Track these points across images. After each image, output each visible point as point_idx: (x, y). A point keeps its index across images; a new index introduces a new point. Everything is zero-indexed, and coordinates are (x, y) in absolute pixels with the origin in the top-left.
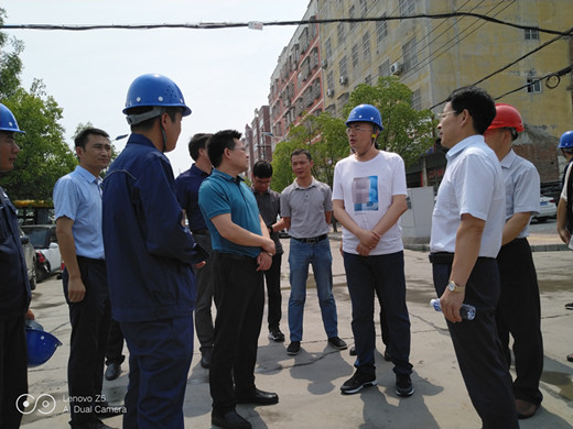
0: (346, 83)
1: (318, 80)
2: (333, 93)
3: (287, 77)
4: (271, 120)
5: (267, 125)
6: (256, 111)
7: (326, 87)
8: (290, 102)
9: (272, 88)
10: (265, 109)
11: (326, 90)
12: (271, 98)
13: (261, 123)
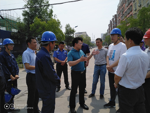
0: (140, 6)
1: (131, 6)
2: (136, 9)
3: (122, 6)
4: (117, 19)
5: (116, 20)
6: (113, 16)
7: (134, 8)
8: (123, 13)
9: (118, 9)
10: (116, 15)
11: (134, 9)
12: (117, 12)
13: (114, 19)
